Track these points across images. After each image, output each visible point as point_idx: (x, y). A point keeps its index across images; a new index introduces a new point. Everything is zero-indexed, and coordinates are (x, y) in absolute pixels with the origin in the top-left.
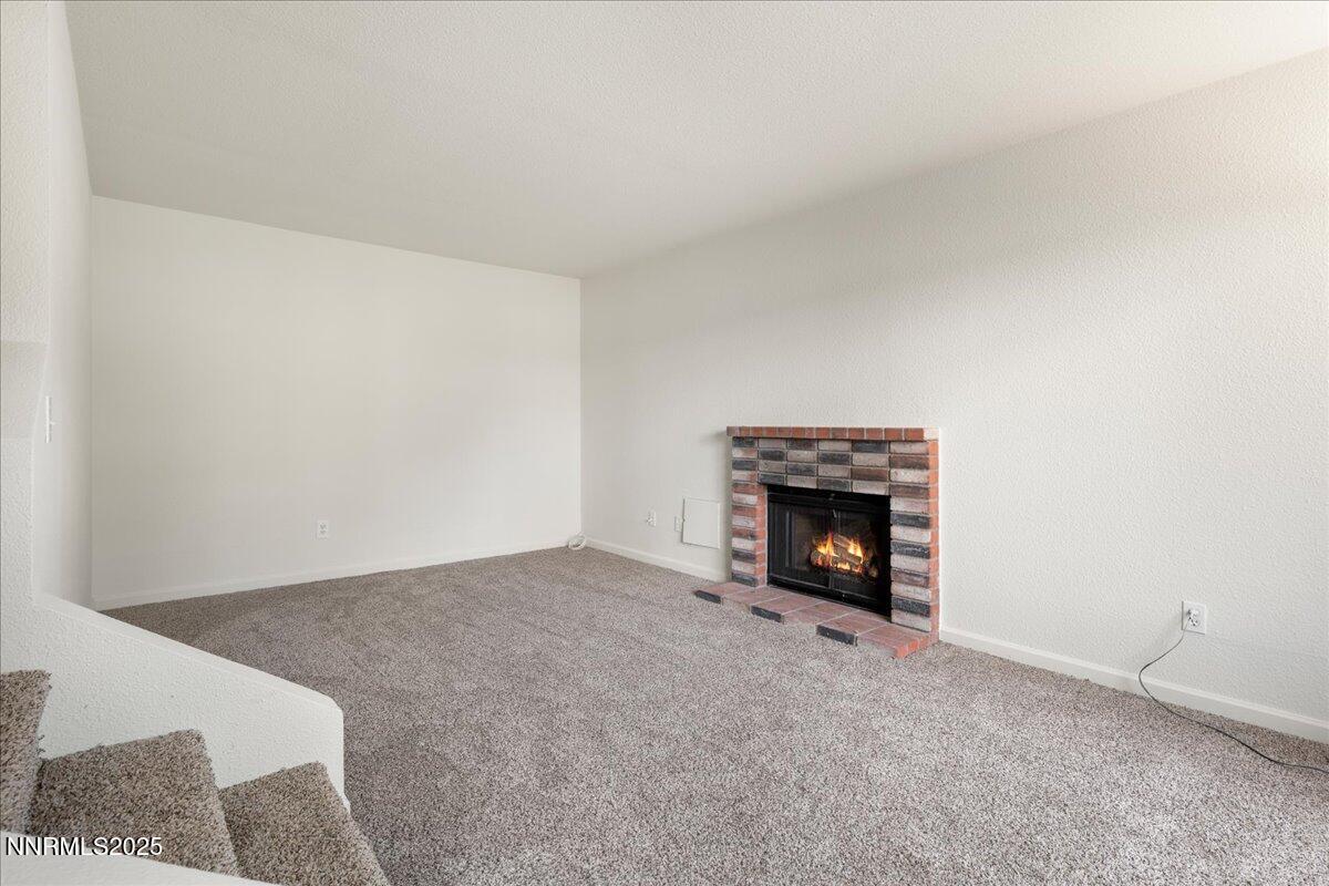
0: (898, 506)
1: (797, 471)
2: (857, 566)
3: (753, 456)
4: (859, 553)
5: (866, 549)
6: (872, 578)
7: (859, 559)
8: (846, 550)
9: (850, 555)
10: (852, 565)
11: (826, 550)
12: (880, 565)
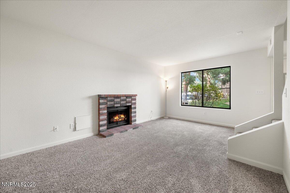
0: (133, 106)
1: (117, 103)
2: (123, 119)
3: (106, 101)
4: (123, 116)
5: (124, 115)
6: (126, 120)
7: (123, 117)
8: (121, 117)
9: (122, 117)
10: (122, 119)
11: (116, 118)
12: (127, 117)
